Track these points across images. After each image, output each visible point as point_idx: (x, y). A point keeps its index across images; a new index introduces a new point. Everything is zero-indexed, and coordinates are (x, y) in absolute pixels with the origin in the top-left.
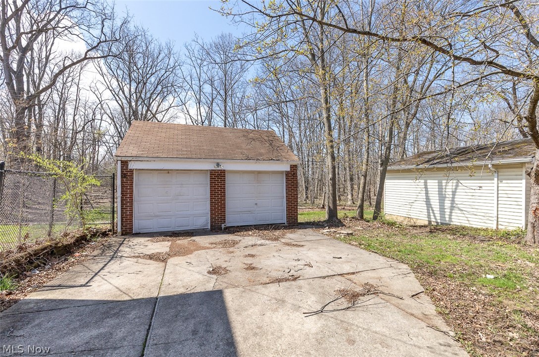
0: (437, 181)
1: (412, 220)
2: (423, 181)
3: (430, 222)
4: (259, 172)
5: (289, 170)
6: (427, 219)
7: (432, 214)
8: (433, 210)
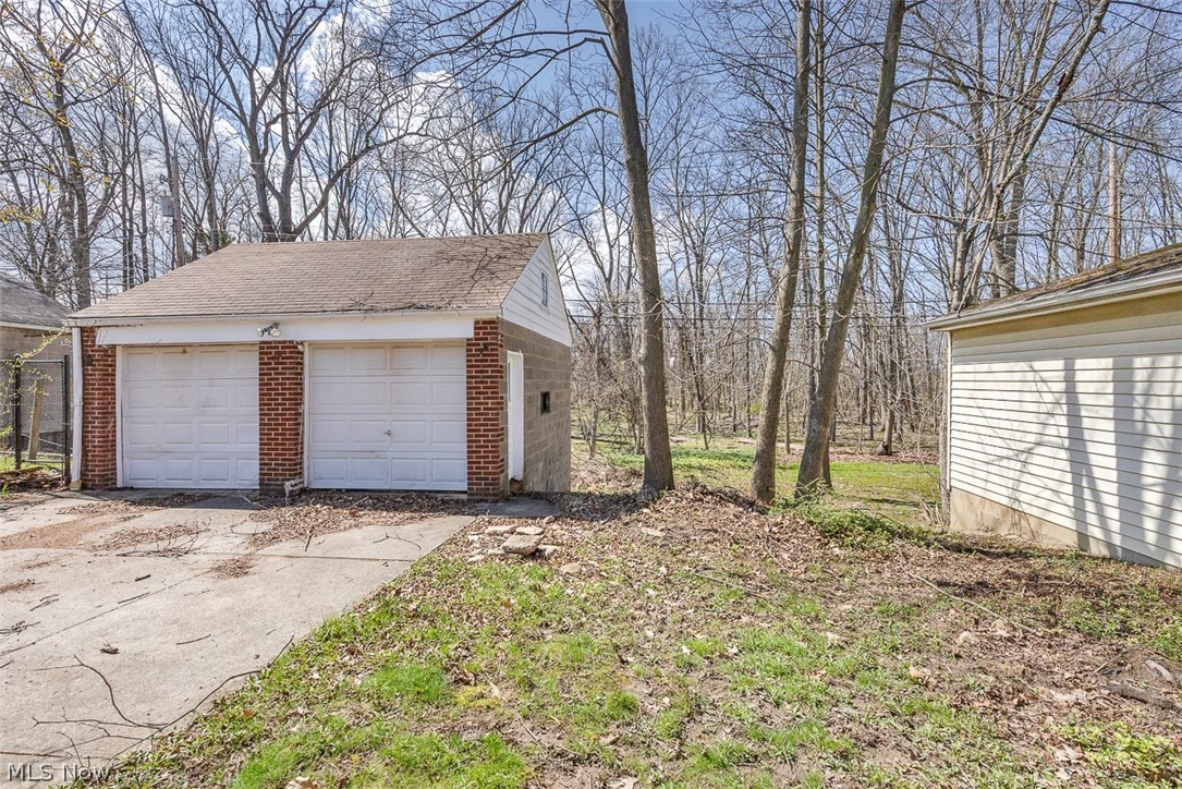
0: (1108, 362)
1: (1024, 523)
2: (1060, 364)
3: (1083, 538)
4: (397, 345)
5: (472, 335)
6: (1071, 524)
7: (1090, 507)
8: (1095, 491)
